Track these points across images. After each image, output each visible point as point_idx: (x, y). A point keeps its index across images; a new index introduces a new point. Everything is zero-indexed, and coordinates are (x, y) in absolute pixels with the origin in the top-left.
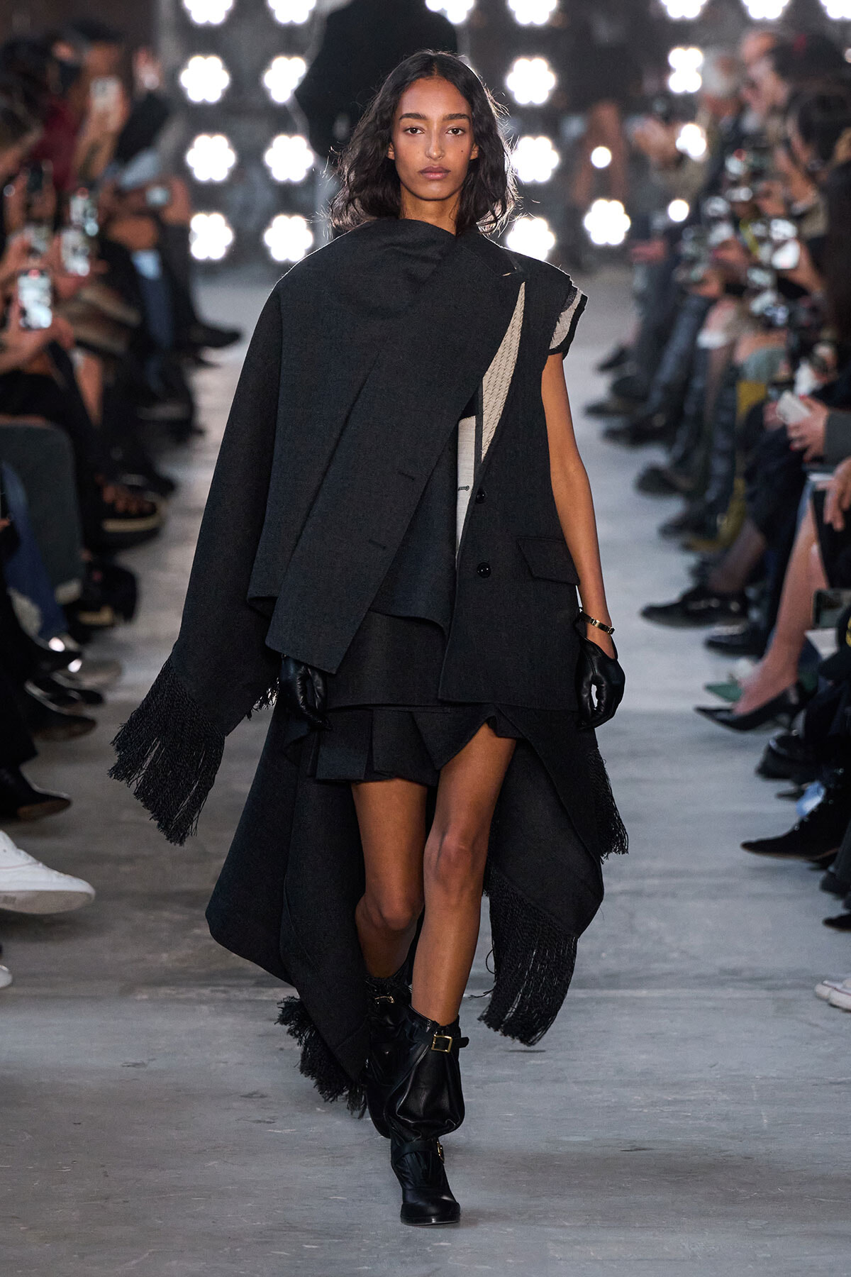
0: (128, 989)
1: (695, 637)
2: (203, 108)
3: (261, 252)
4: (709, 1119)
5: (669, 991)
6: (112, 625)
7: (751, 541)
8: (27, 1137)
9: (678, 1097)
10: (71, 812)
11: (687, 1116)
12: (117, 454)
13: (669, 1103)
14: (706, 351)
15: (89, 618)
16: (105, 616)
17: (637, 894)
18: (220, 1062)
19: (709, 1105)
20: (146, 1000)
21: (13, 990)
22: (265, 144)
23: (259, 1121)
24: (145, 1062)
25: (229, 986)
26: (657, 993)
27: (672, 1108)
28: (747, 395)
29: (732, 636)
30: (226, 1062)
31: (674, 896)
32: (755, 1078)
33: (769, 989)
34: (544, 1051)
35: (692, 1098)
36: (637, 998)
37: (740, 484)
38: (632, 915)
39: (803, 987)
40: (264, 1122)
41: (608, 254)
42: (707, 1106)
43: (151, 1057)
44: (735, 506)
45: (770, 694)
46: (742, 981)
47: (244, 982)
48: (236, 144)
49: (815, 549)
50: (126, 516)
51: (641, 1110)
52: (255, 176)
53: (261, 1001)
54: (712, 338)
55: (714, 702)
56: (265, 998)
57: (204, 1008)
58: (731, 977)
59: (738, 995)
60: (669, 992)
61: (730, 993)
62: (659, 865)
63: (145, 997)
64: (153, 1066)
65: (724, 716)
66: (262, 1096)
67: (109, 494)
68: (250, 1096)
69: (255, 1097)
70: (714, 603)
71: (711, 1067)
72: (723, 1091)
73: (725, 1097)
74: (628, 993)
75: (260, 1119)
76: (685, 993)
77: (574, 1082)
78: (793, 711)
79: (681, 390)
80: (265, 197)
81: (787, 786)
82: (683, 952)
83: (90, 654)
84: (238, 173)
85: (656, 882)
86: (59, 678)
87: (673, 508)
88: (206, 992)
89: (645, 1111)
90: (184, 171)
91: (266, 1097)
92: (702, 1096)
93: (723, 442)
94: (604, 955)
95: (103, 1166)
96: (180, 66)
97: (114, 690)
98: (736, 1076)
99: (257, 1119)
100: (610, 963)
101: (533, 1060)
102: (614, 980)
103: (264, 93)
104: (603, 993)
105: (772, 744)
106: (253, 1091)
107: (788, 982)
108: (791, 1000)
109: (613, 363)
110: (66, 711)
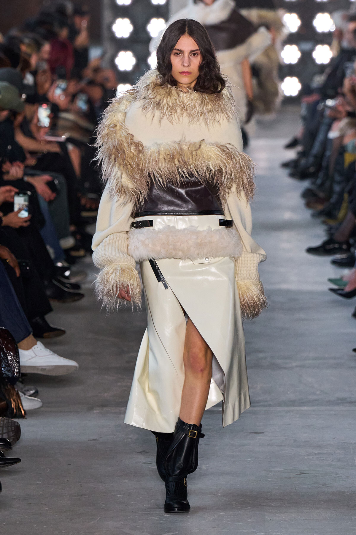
0: (91, 408)
1: (327, 260)
2: (122, 40)
4: (332, 461)
6: (84, 256)
7: (350, 220)
8: (48, 470)
9: (320, 452)
11: (324, 460)
12: (87, 185)
13: (316, 454)
14: (331, 140)
15: (74, 254)
16: (82, 253)
17: (302, 367)
18: (129, 438)
19: (332, 455)
20: (98, 413)
21: (43, 409)
22: (148, 55)
24: (97, 438)
26: (310, 408)
27: (317, 456)
28: (348, 158)
29: (342, 259)
30: (131, 438)
31: (318, 368)
32: (351, 443)
34: (263, 433)
35: (325, 452)
36: (302, 410)
37: (346, 196)
38: (300, 376)
40: (147, 463)
41: (289, 101)
43: (100, 436)
44: (345, 205)
46: (347, 403)
48: (136, 55)
50: (90, 210)
51: (304, 457)
54: (333, 134)
55: (334, 286)
58: (342, 401)
59: (344, 409)
60: (315, 408)
61: (341, 408)
62: (312, 355)
64: (101, 440)
65: (340, 292)
66: (146, 452)
67: (83, 201)
68: (141, 452)
69: (143, 453)
70: (337, 246)
71: (334, 439)
72: (338, 449)
73: (339, 451)
74: (299, 408)
76: (323, 408)
77: (277, 446)
79: (320, 157)
82: (322, 391)
83: (74, 269)
84: (136, 67)
85: (310, 362)
86: (61, 278)
88: (123, 409)
89: (306, 457)
90: (114, 67)
91: (148, 453)
92: (329, 451)
93: (337, 178)
94: (289, 392)
95: (80, 482)
96: (113, 22)
97: (84, 283)
98: (343, 443)
99: (144, 462)
100: (291, 396)
101: (259, 437)
102: (293, 403)
103: (147, 34)
104: (288, 408)
106: (142, 450)
109: (291, 145)
110: (71, 291)
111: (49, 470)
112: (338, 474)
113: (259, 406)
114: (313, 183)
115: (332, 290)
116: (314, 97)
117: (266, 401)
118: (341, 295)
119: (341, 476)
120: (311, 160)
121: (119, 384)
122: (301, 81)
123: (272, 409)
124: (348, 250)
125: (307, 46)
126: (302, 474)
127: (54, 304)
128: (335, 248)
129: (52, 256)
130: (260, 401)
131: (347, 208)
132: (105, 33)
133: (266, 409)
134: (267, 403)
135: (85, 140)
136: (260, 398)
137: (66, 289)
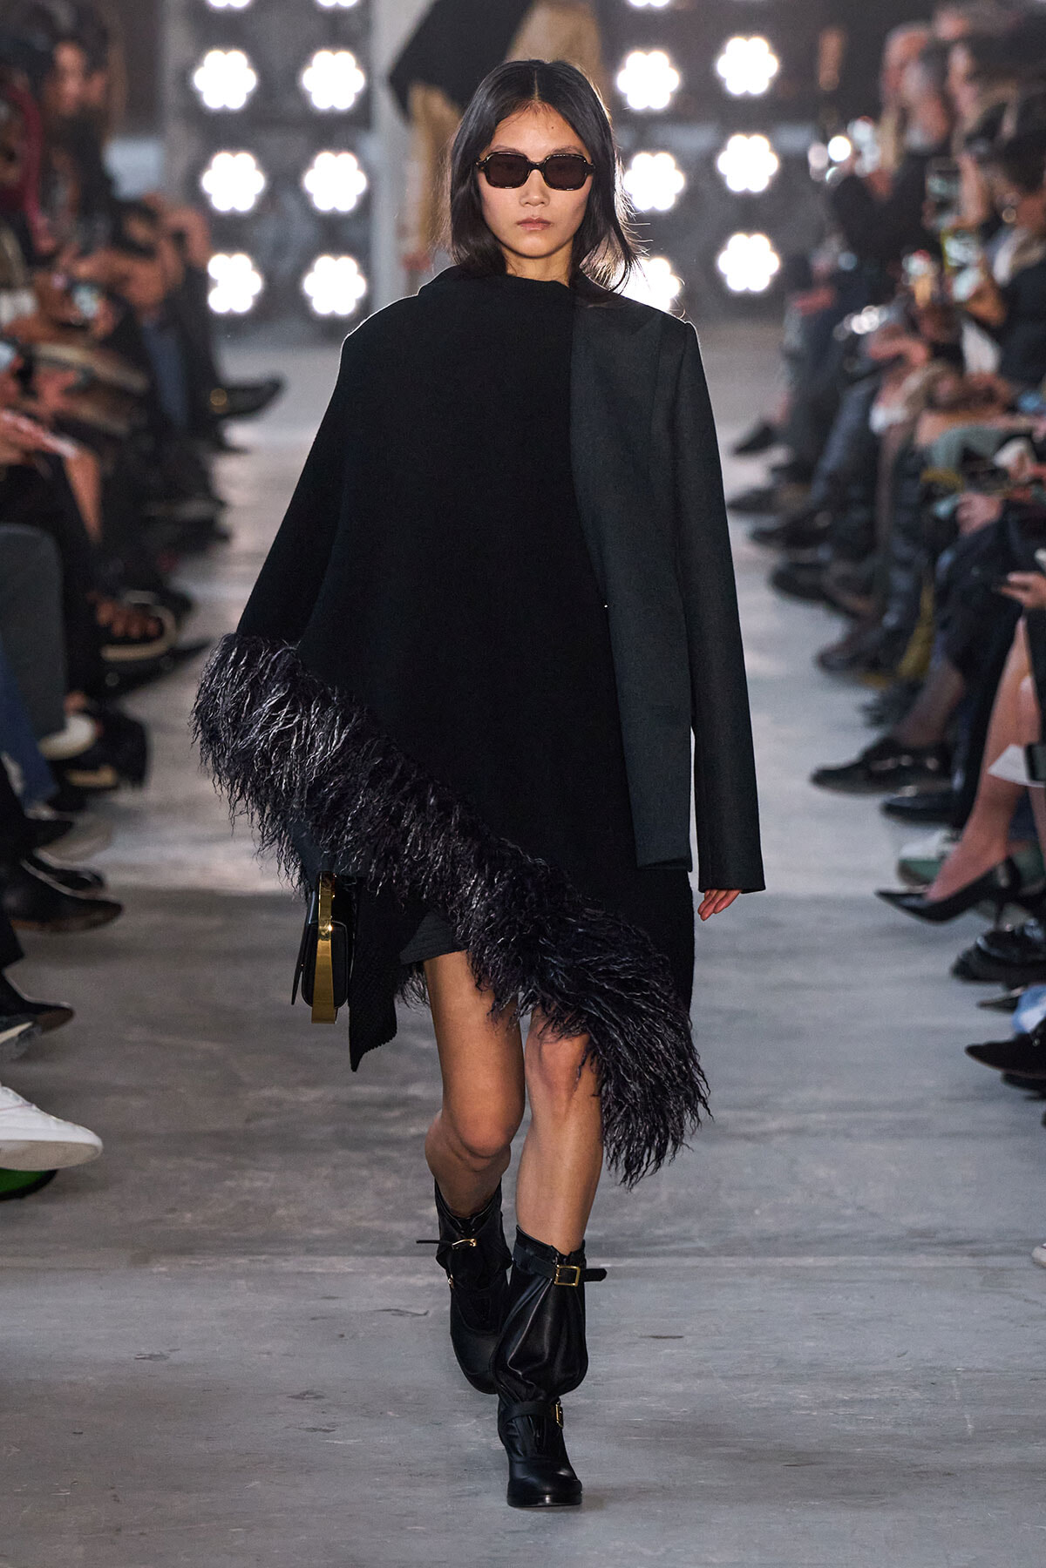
0: (143, 1258)
1: (868, 804)
2: (224, 117)
3: (300, 304)
4: (898, 1425)
5: (842, 1259)
6: (114, 788)
7: (946, 680)
9: (857, 1395)
11: (869, 1420)
12: (117, 567)
13: (845, 1403)
15: (81, 779)
16: (106, 777)
17: (798, 1132)
18: (262, 1353)
19: (897, 1405)
20: (165, 1273)
22: (305, 163)
23: (315, 1430)
24: (165, 1353)
25: (271, 1254)
26: (825, 1262)
27: (849, 1410)
30: (269, 1353)
31: (848, 1136)
32: (955, 1370)
33: (973, 1255)
34: (681, 1337)
35: (875, 1397)
36: (801, 1268)
37: (927, 603)
38: (793, 1161)
39: (1016, 1253)
40: (321, 1430)
41: (748, 305)
42: (894, 1407)
43: (171, 1347)
44: (921, 632)
46: (940, 1244)
47: (289, 1249)
48: (266, 164)
49: (1027, 684)
51: (808, 1412)
52: (290, 203)
53: (312, 1273)
54: (885, 416)
55: (898, 886)
56: (319, 1270)
57: (242, 1282)
58: (922, 1240)
59: (931, 1263)
61: (922, 1260)
62: (828, 1095)
63: (163, 1269)
64: (175, 1358)
65: (913, 902)
66: (318, 1397)
67: (104, 614)
68: (301, 1397)
69: (308, 1398)
70: (905, 761)
71: (899, 1357)
72: (915, 1388)
73: (917, 1394)
74: (788, 1261)
75: (315, 1426)
76: (865, 1260)
77: (721, 1377)
78: (1002, 897)
80: (303, 231)
81: (997, 992)
82: (860, 1208)
84: (269, 200)
85: (823, 1117)
86: (43, 855)
87: (834, 630)
88: (242, 1261)
89: (815, 1413)
90: (198, 199)
91: (323, 1397)
92: (887, 1395)
93: (902, 549)
94: (757, 1212)
95: (112, 1488)
96: (194, 62)
97: (115, 871)
98: (931, 1368)
99: (311, 1426)
100: (766, 1223)
101: (668, 1350)
102: (769, 1244)
103: (302, 97)
104: (758, 1261)
105: (981, 942)
106: (305, 1390)
107: (997, 1246)
108: (1002, 1269)
109: (753, 446)
110: (82, 895)
111: (14, 1450)
112: (915, 1466)
113: (664, 1254)
115: (888, 896)
116: (822, 298)
117: (690, 1239)
118: (914, 911)
119: (926, 1473)
121: (229, 1183)
122: (779, 246)
123: (708, 1262)
125: (794, 137)
126: (802, 1465)
127: (26, 934)
128: (900, 769)
129: (18, 785)
130: (673, 1239)
131: (930, 640)
132: (171, 96)
133: (689, 1262)
134: (687, 1245)
135: (119, 426)
136: (669, 1230)
137: (65, 890)
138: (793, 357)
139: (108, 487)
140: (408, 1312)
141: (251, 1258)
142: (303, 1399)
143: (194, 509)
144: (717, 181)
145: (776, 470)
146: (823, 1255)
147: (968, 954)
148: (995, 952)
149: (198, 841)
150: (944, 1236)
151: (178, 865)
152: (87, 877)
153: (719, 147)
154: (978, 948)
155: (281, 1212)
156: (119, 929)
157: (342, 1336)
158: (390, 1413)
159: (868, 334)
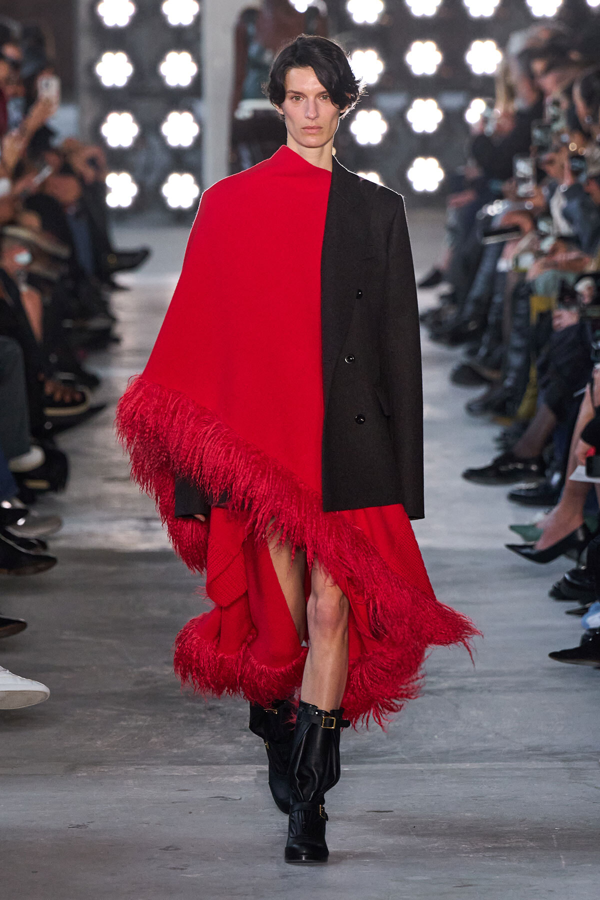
0: (72, 768)
1: (500, 492)
2: (114, 91)
3: (161, 201)
5: (486, 764)
7: (544, 418)
9: (496, 845)
10: (25, 632)
11: (504, 860)
12: (54, 358)
13: (489, 849)
14: (504, 274)
17: (460, 689)
18: (144, 823)
20: (85, 777)
22: (162, 118)
23: (174, 868)
24: (86, 824)
25: (148, 765)
26: (476, 766)
27: (492, 854)
28: (537, 305)
29: (528, 490)
30: (148, 823)
31: (489, 691)
32: (554, 829)
33: (563, 761)
34: (392, 811)
35: (507, 845)
36: (463, 769)
37: (533, 373)
38: (457, 706)
39: (590, 759)
40: (178, 868)
41: (426, 200)
43: (89, 820)
44: (530, 392)
45: (562, 535)
47: (160, 762)
48: (139, 119)
50: (62, 404)
51: (467, 855)
52: (154, 142)
53: (173, 776)
55: (518, 540)
56: (177, 774)
57: (130, 782)
58: (534, 752)
59: (540, 765)
61: (534, 764)
63: (85, 774)
64: (91, 826)
65: (528, 551)
66: (177, 849)
67: (49, 389)
68: (167, 849)
69: (171, 850)
70: (520, 466)
71: (521, 822)
72: (531, 840)
73: (532, 844)
74: (455, 766)
75: (174, 867)
76: (500, 765)
78: (580, 547)
79: (485, 304)
80: (162, 159)
81: (576, 605)
82: (497, 734)
83: (35, 513)
84: (140, 140)
85: (475, 680)
86: (11, 529)
87: (478, 392)
88: (131, 769)
89: (471, 856)
90: (100, 140)
91: (179, 849)
93: (517, 342)
94: (436, 737)
96: (96, 59)
97: (55, 539)
98: (540, 828)
99: (172, 866)
100: (441, 743)
101: (384, 819)
102: (444, 756)
103: (160, 79)
104: (438, 766)
105: (567, 576)
106: (169, 845)
107: (579, 755)
108: (581, 769)
109: (429, 283)
110: (32, 552)
112: (530, 886)
113: (384, 762)
114: (472, 353)
115: (512, 547)
116: (469, 197)
117: (396, 753)
118: (527, 556)
119: (537, 890)
120: (469, 309)
121: (123, 723)
122: (444, 165)
123: (406, 766)
124: (541, 473)
125: (454, 100)
126: (465, 886)
128: (516, 471)
130: (384, 753)
131: (535, 396)
132: (83, 79)
133: (395, 766)
134: (396, 757)
135: (53, 274)
136: (385, 748)
137: (23, 550)
138: (452, 230)
139: (47, 311)
140: (230, 798)
141: (136, 767)
142: (167, 850)
143: (97, 323)
144: (407, 126)
145: (443, 297)
146: (476, 762)
147: (559, 584)
148: (576, 582)
149: (103, 520)
150: (547, 750)
151: (91, 535)
152: (35, 542)
153: (407, 106)
154: (565, 579)
155: (154, 740)
156: (55, 573)
157: (190, 813)
158: (220, 858)
159: (496, 216)
